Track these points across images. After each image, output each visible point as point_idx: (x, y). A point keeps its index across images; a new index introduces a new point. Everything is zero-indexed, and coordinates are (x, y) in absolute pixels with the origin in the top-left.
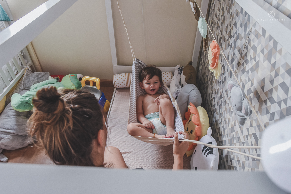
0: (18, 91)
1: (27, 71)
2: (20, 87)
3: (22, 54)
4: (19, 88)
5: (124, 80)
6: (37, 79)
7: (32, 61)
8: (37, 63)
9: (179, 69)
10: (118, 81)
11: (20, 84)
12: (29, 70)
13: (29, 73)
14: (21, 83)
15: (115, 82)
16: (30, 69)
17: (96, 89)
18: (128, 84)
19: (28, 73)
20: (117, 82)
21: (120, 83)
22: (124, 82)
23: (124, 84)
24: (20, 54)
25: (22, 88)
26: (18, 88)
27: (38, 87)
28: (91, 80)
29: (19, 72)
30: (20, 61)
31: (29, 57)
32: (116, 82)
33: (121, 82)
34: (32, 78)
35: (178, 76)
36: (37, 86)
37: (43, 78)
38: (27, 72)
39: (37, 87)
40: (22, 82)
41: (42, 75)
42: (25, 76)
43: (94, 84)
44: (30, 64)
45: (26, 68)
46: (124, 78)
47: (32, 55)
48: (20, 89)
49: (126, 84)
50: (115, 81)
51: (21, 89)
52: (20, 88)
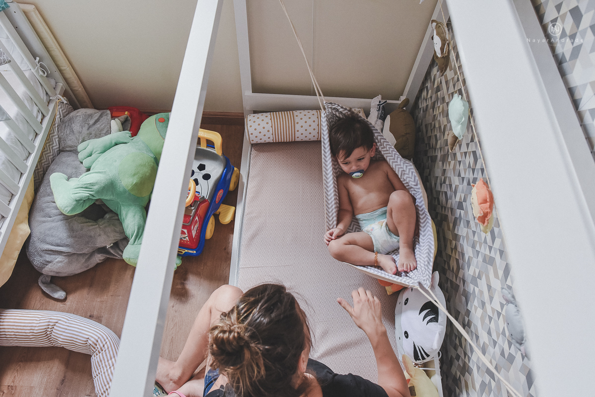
0: (50, 153)
1: (59, 107)
2: (52, 144)
3: (44, 73)
4: (51, 146)
5: (268, 131)
6: (88, 129)
7: (66, 79)
8: (76, 82)
9: (380, 107)
10: (256, 133)
11: (52, 137)
12: (63, 103)
13: (64, 109)
14: (52, 135)
15: (250, 135)
16: (65, 102)
17: (214, 153)
18: (277, 137)
19: (62, 111)
20: (255, 135)
21: (260, 136)
22: (269, 135)
23: (269, 138)
24: (41, 76)
25: (56, 145)
26: (49, 146)
27: (94, 151)
28: (204, 138)
29: (45, 114)
30: (42, 88)
31: (57, 74)
32: (252, 134)
33: (262, 134)
34: (76, 127)
35: (377, 123)
36: (93, 149)
37: (98, 126)
38: (60, 110)
39: (92, 152)
40: (54, 133)
41: (96, 118)
42: (59, 119)
43: (210, 144)
44: (62, 87)
45: (58, 101)
46: (268, 127)
47: (62, 68)
48: (54, 148)
49: (272, 138)
50: (250, 133)
51: (56, 148)
52: (54, 145)
